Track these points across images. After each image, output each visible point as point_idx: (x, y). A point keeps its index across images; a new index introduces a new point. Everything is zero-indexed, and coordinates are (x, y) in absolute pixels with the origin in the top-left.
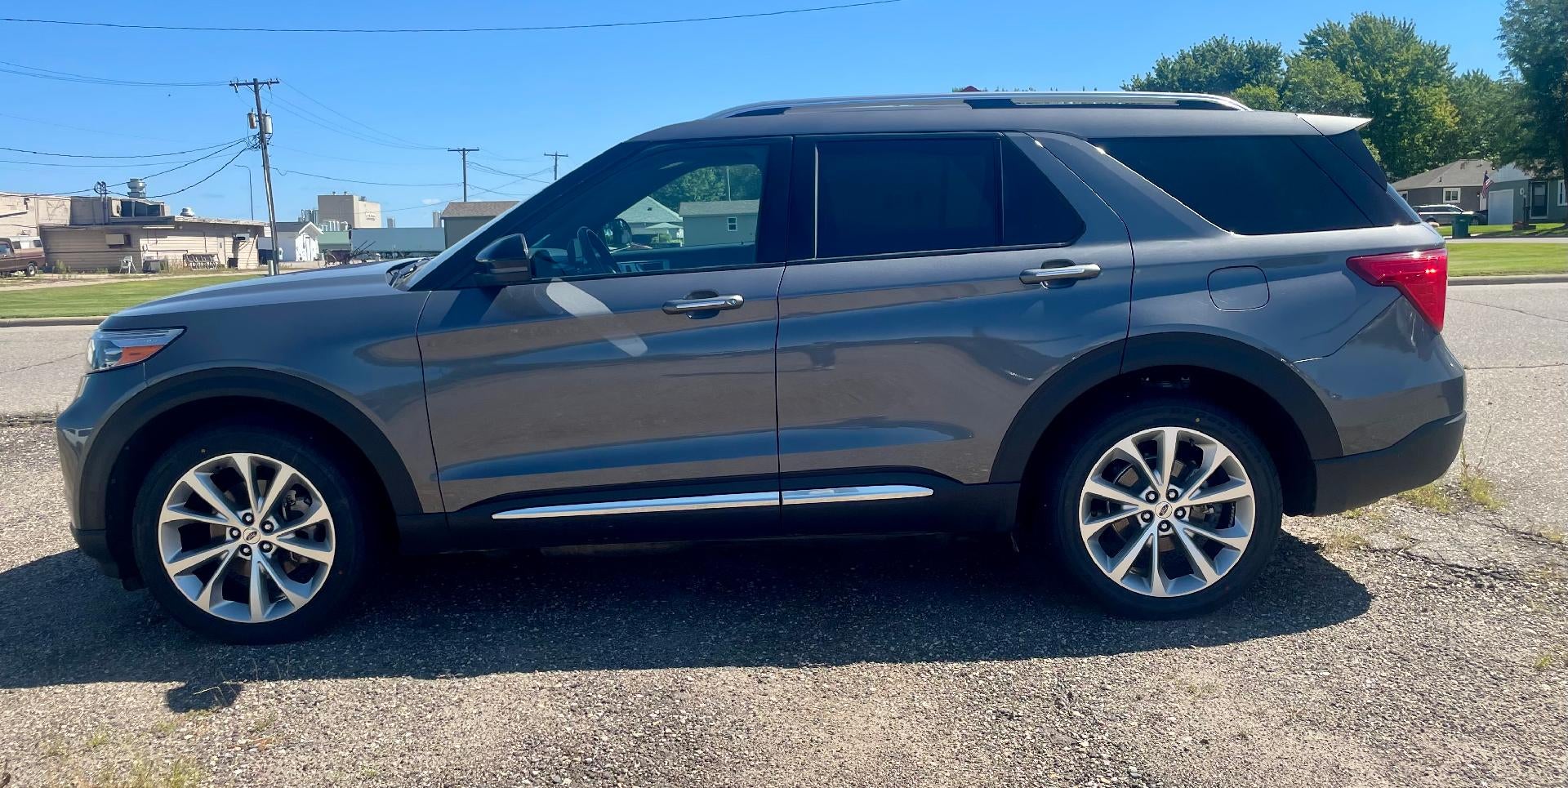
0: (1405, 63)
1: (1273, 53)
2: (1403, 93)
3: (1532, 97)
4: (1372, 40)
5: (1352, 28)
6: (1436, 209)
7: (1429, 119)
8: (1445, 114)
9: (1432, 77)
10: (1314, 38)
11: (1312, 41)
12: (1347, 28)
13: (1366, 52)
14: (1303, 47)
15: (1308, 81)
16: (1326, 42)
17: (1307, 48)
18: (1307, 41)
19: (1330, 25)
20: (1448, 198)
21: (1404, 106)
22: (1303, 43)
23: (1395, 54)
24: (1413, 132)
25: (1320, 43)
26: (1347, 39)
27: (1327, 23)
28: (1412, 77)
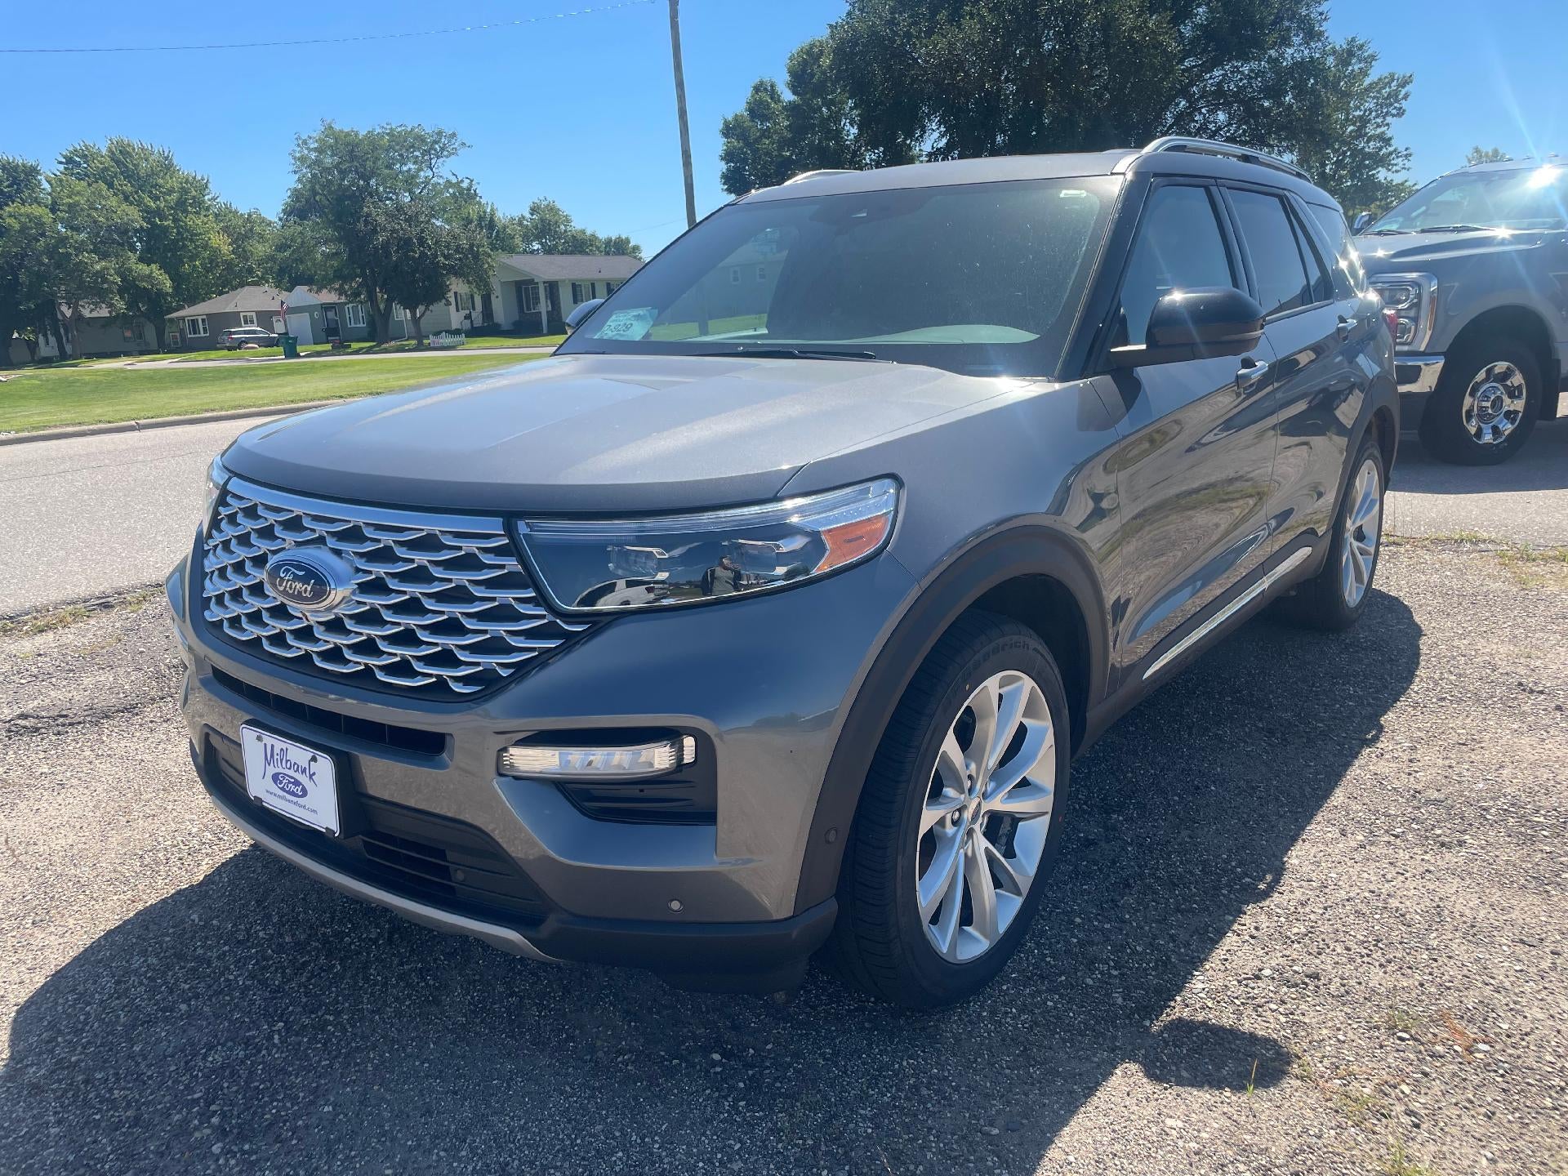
0: (170, 192)
1: (32, 172)
2: (175, 221)
3: (336, 229)
4: (134, 165)
5: (110, 150)
6: (246, 332)
7: (206, 247)
8: (221, 243)
9: (198, 203)
10: (71, 158)
11: (69, 160)
12: (104, 151)
13: (130, 176)
14: (61, 168)
15: (82, 202)
16: (85, 163)
17: (65, 168)
18: (64, 160)
19: (85, 146)
20: (246, 322)
21: (179, 233)
22: (61, 163)
23: (161, 181)
24: (192, 258)
25: (79, 165)
26: (108, 162)
27: (82, 144)
28: (181, 205)
